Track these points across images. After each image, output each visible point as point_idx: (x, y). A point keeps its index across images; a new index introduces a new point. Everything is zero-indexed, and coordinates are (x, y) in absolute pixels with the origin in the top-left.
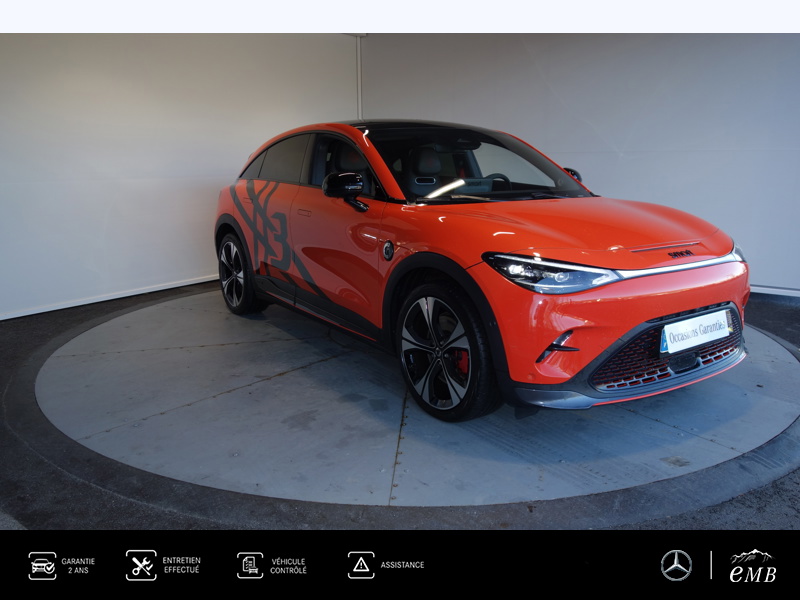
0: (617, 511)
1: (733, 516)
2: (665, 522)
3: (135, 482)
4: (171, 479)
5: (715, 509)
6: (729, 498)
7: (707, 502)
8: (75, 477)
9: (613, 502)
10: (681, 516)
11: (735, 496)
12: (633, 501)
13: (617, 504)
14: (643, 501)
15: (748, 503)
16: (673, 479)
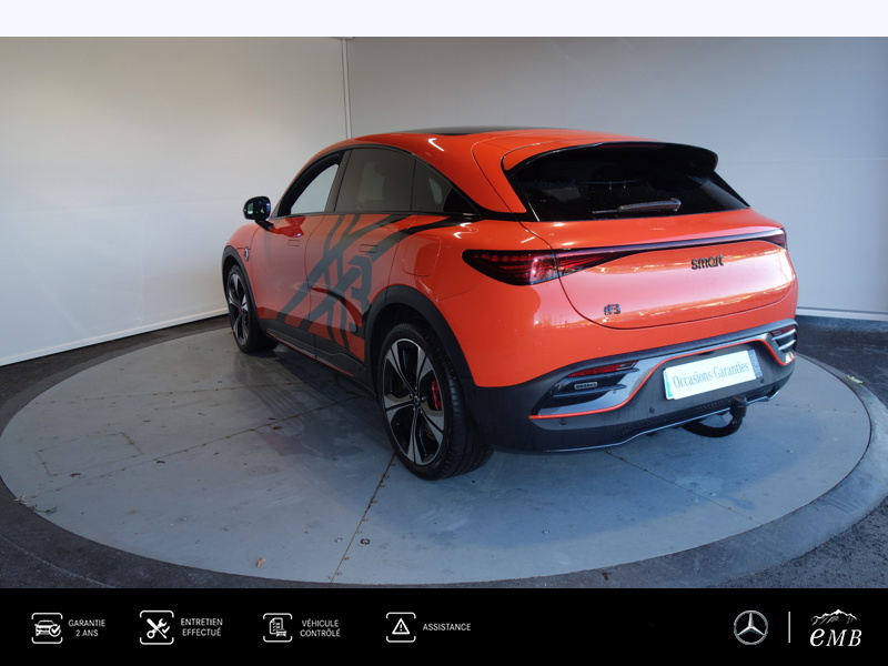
0: (699, 571)
1: (819, 569)
2: (751, 581)
3: (142, 573)
4: (186, 568)
5: (799, 561)
6: (811, 548)
7: (790, 554)
8: (65, 572)
9: (693, 562)
10: (766, 572)
11: (817, 545)
12: (714, 559)
13: (697, 563)
14: (724, 559)
15: (832, 552)
16: (751, 531)
